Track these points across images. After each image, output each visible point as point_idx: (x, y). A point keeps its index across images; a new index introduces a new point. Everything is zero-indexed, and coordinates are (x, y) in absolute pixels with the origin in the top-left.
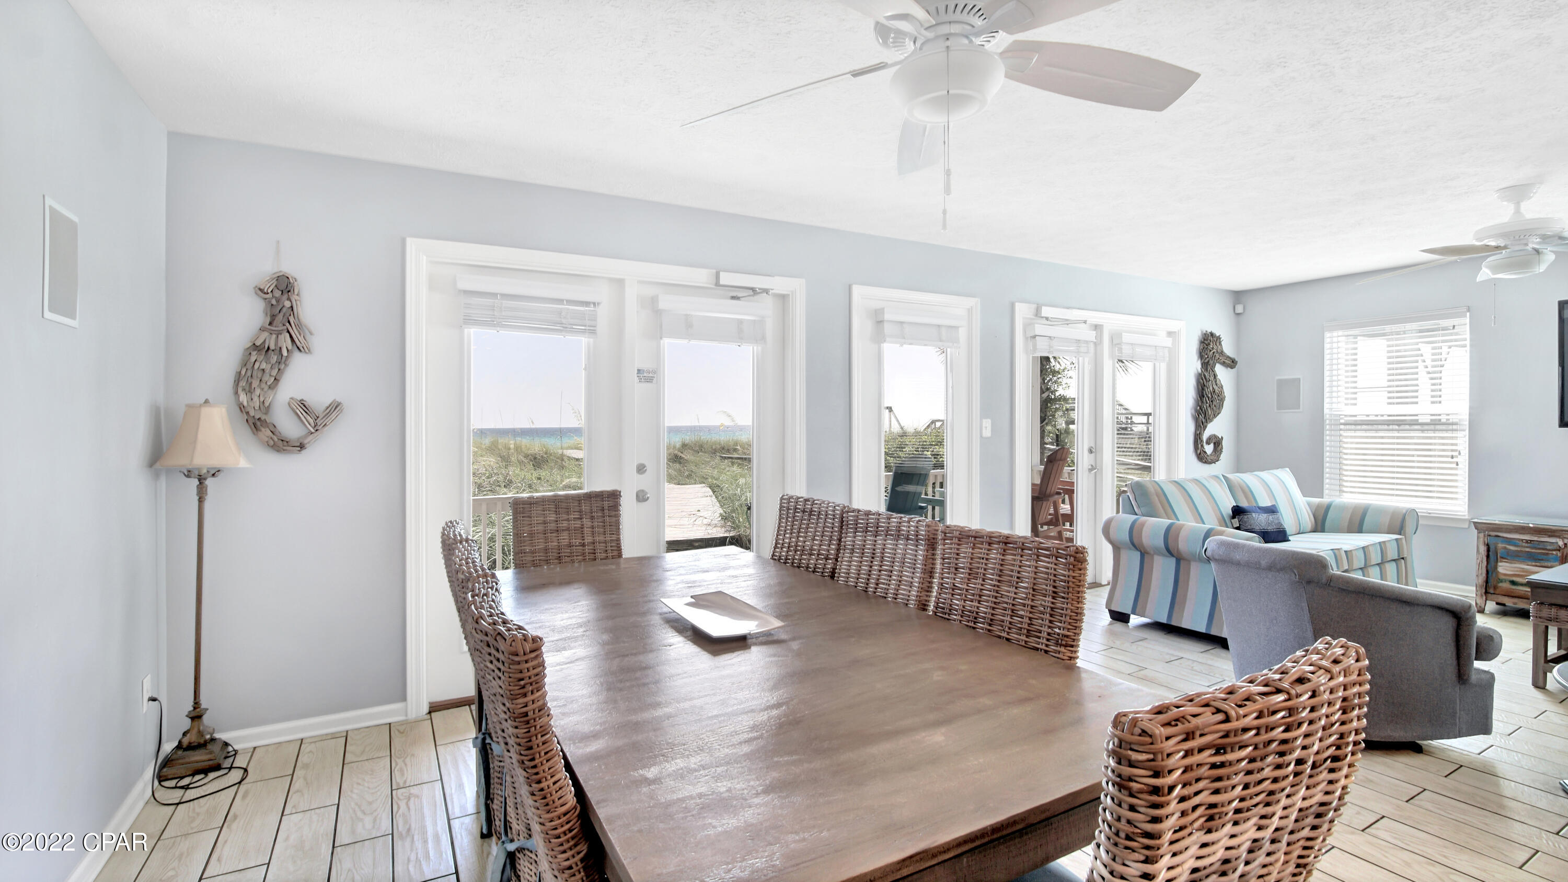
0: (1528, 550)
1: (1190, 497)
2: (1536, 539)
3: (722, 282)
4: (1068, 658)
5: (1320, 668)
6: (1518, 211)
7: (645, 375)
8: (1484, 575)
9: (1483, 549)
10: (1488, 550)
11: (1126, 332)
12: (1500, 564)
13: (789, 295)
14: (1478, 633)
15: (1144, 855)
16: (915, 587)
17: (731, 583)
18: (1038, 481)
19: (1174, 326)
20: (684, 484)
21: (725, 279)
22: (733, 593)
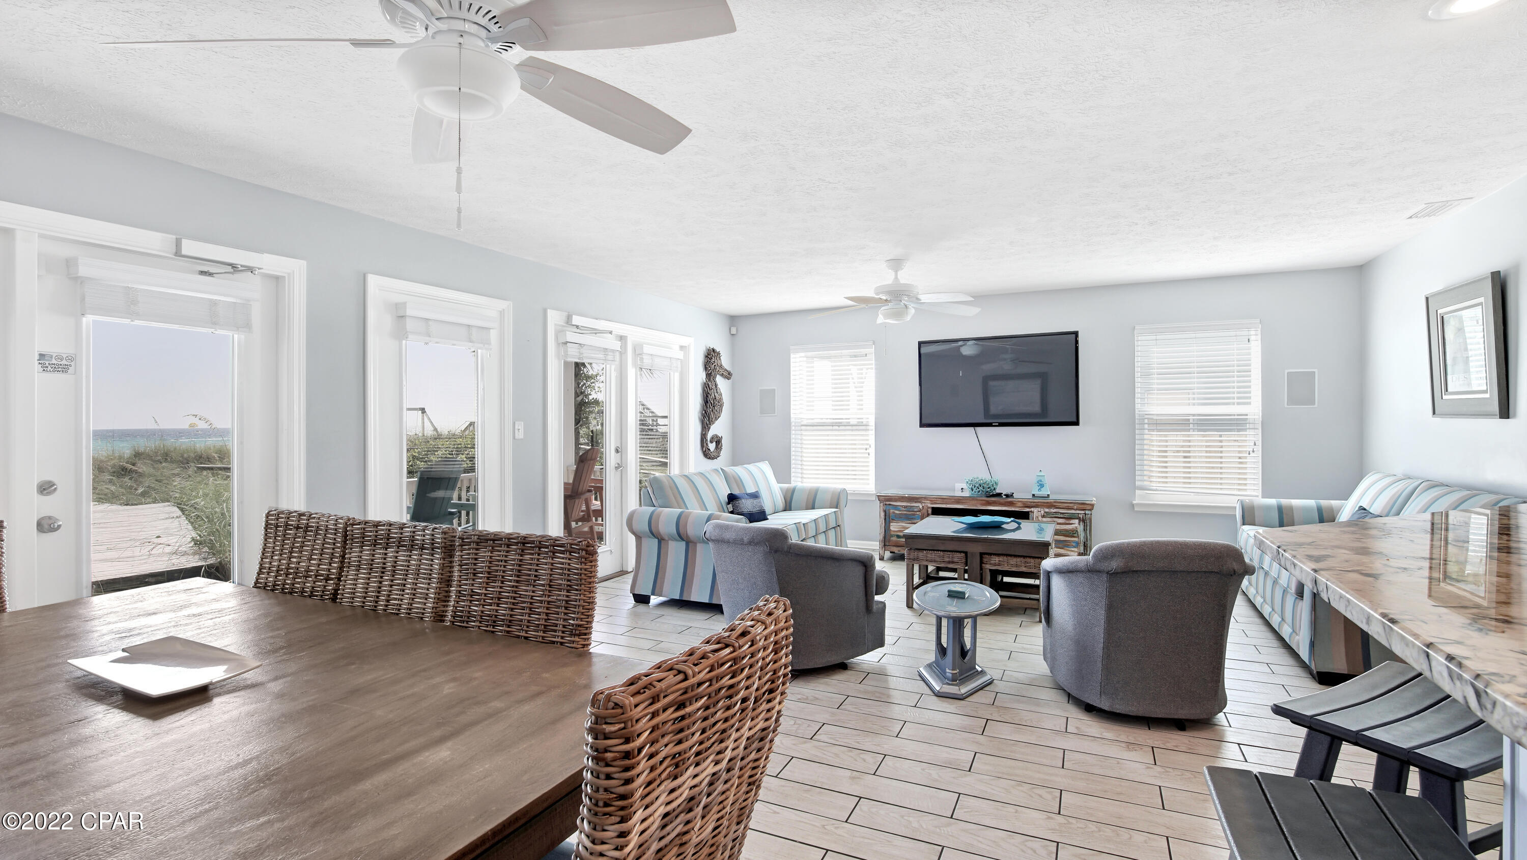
0: (905, 512)
1: (697, 489)
2: (909, 505)
3: (184, 252)
4: (581, 646)
5: (759, 622)
6: (896, 278)
7: (54, 361)
8: (883, 533)
9: (883, 514)
10: (885, 515)
11: (648, 344)
12: (891, 524)
13: (284, 277)
14: (877, 575)
15: (619, 816)
16: (431, 598)
17: (191, 623)
18: (571, 481)
19: (685, 341)
20: (136, 505)
21: (190, 247)
22: (193, 636)
